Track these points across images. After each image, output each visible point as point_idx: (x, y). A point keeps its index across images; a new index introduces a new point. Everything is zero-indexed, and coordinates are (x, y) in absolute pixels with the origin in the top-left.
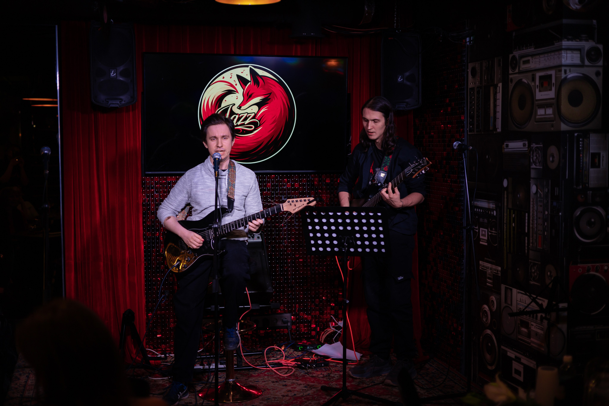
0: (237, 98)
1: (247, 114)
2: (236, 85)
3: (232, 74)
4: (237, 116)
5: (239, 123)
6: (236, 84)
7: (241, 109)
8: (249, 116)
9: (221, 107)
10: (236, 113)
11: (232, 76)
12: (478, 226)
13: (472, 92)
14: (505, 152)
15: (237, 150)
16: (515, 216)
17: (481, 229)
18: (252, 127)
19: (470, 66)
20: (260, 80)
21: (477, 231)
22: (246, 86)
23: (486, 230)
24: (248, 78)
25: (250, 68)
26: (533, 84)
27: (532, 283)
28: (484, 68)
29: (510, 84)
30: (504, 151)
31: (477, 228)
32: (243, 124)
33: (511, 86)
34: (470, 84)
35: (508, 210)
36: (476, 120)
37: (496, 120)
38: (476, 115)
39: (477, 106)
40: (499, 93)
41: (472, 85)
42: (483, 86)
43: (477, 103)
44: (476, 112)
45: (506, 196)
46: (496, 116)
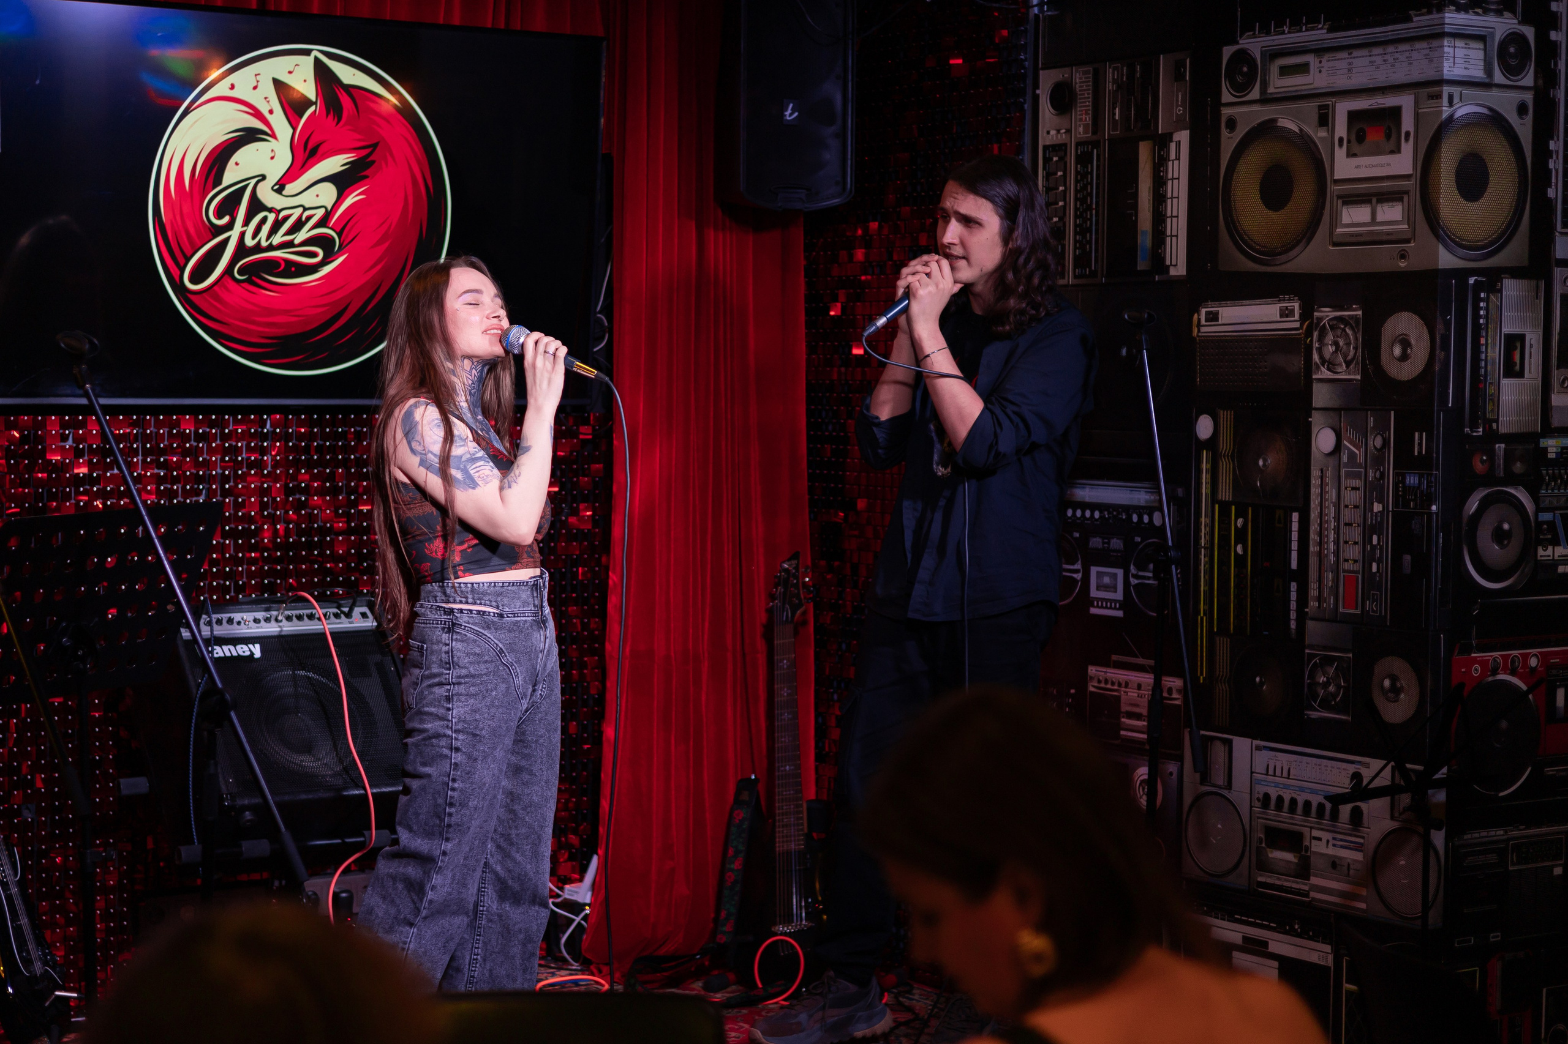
0: (272, 155)
1: (301, 210)
2: (271, 112)
3: (259, 74)
4: (271, 217)
5: (277, 239)
6: (270, 108)
7: (284, 193)
8: (309, 218)
9: (220, 183)
10: (269, 205)
11: (258, 81)
12: (1080, 562)
13: (1055, 159)
14: (1200, 334)
15: (267, 330)
16: (1245, 524)
17: (1094, 570)
18: (315, 255)
19: (1047, 80)
20: (345, 100)
21: (1078, 576)
22: (301, 117)
23: (1120, 572)
24: (308, 90)
25: (316, 59)
26: (1323, 133)
27: (1314, 715)
28: (1110, 86)
29: (1224, 132)
30: (1199, 331)
31: (1078, 566)
32: (289, 244)
33: (1229, 142)
34: (1045, 134)
35: (1217, 506)
36: (1076, 241)
37: (1164, 242)
38: (1076, 226)
39: (1076, 199)
40: (1176, 159)
41: (1057, 137)
42: (1105, 140)
43: (1076, 191)
44: (1076, 217)
45: (1209, 466)
46: (1165, 227)
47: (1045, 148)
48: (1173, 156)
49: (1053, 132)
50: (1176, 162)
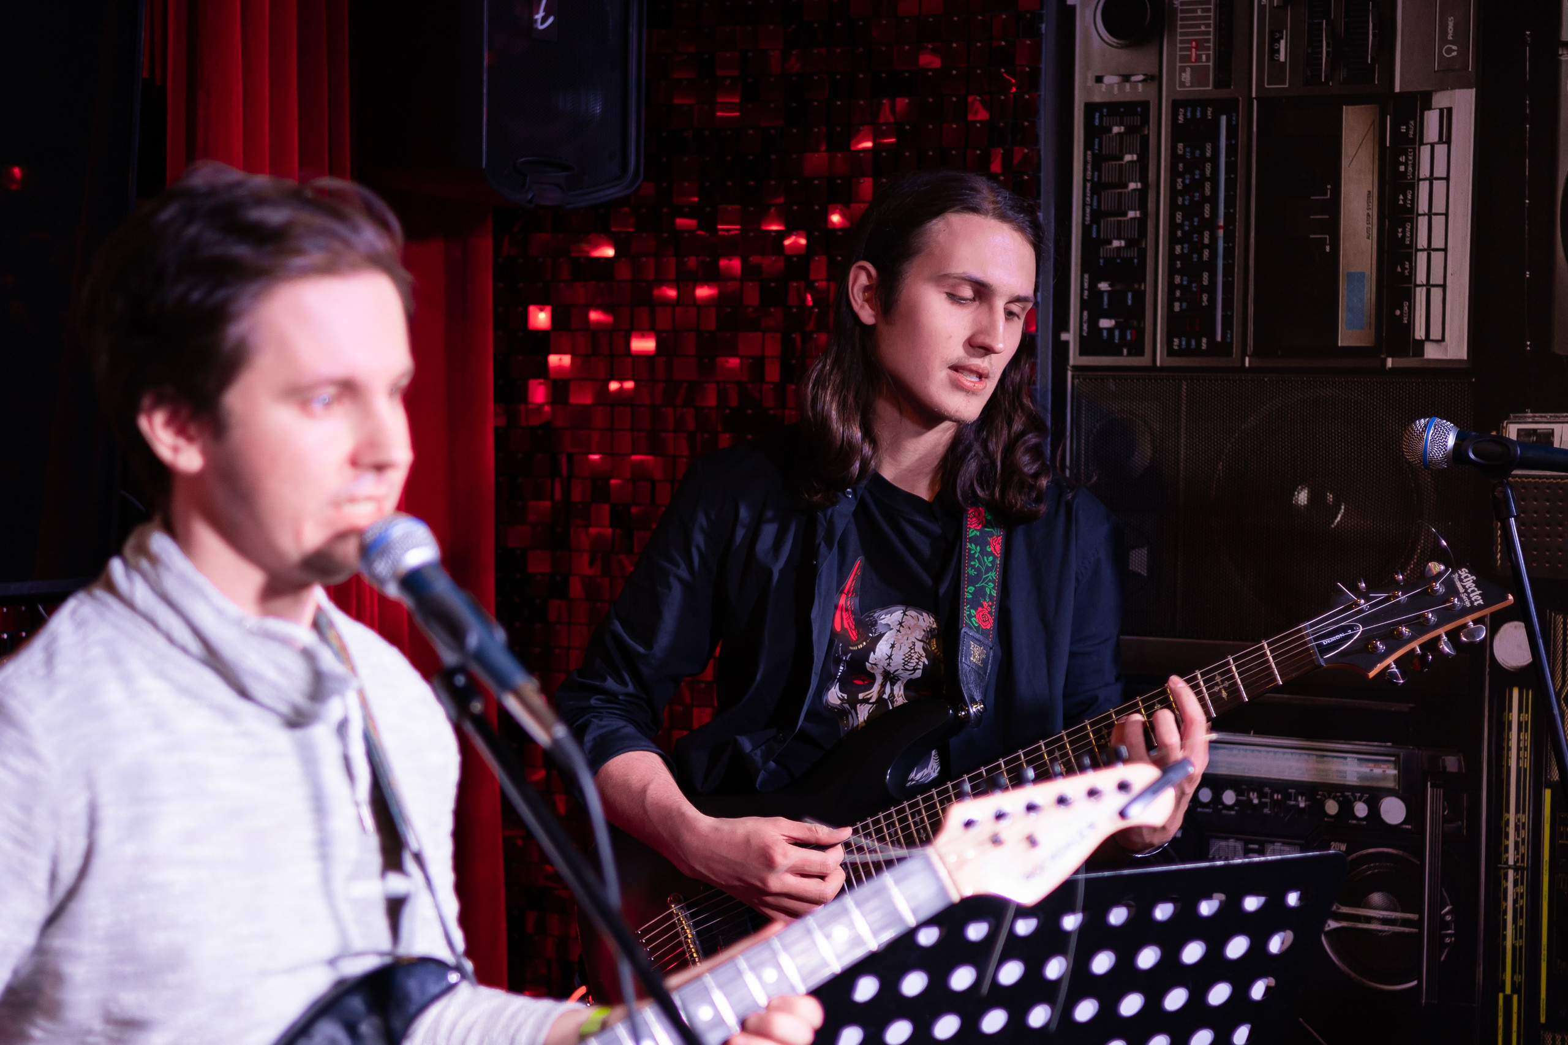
13: (1118, 129)
34: (1091, 82)
35: (1548, 794)
36: (1171, 287)
37: (1409, 296)
38: (1172, 257)
39: (1173, 207)
40: (1441, 141)
41: (1121, 88)
42: (1251, 100)
43: (1173, 192)
44: (1172, 240)
45: (1527, 717)
46: (1413, 270)
47: (1091, 108)
48: (1432, 132)
49: (1110, 80)
50: (1441, 150)
